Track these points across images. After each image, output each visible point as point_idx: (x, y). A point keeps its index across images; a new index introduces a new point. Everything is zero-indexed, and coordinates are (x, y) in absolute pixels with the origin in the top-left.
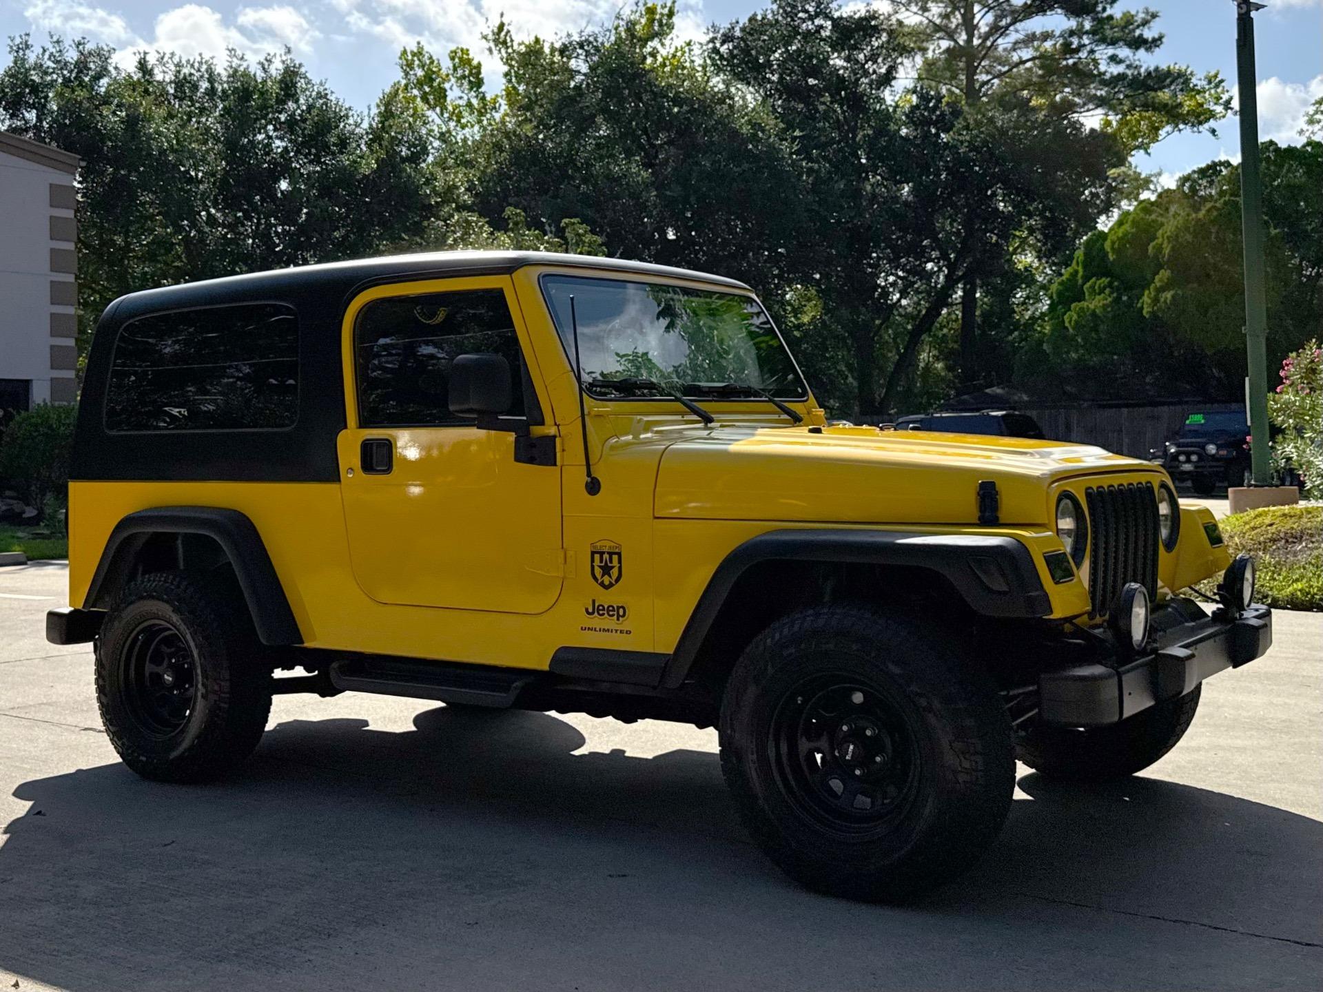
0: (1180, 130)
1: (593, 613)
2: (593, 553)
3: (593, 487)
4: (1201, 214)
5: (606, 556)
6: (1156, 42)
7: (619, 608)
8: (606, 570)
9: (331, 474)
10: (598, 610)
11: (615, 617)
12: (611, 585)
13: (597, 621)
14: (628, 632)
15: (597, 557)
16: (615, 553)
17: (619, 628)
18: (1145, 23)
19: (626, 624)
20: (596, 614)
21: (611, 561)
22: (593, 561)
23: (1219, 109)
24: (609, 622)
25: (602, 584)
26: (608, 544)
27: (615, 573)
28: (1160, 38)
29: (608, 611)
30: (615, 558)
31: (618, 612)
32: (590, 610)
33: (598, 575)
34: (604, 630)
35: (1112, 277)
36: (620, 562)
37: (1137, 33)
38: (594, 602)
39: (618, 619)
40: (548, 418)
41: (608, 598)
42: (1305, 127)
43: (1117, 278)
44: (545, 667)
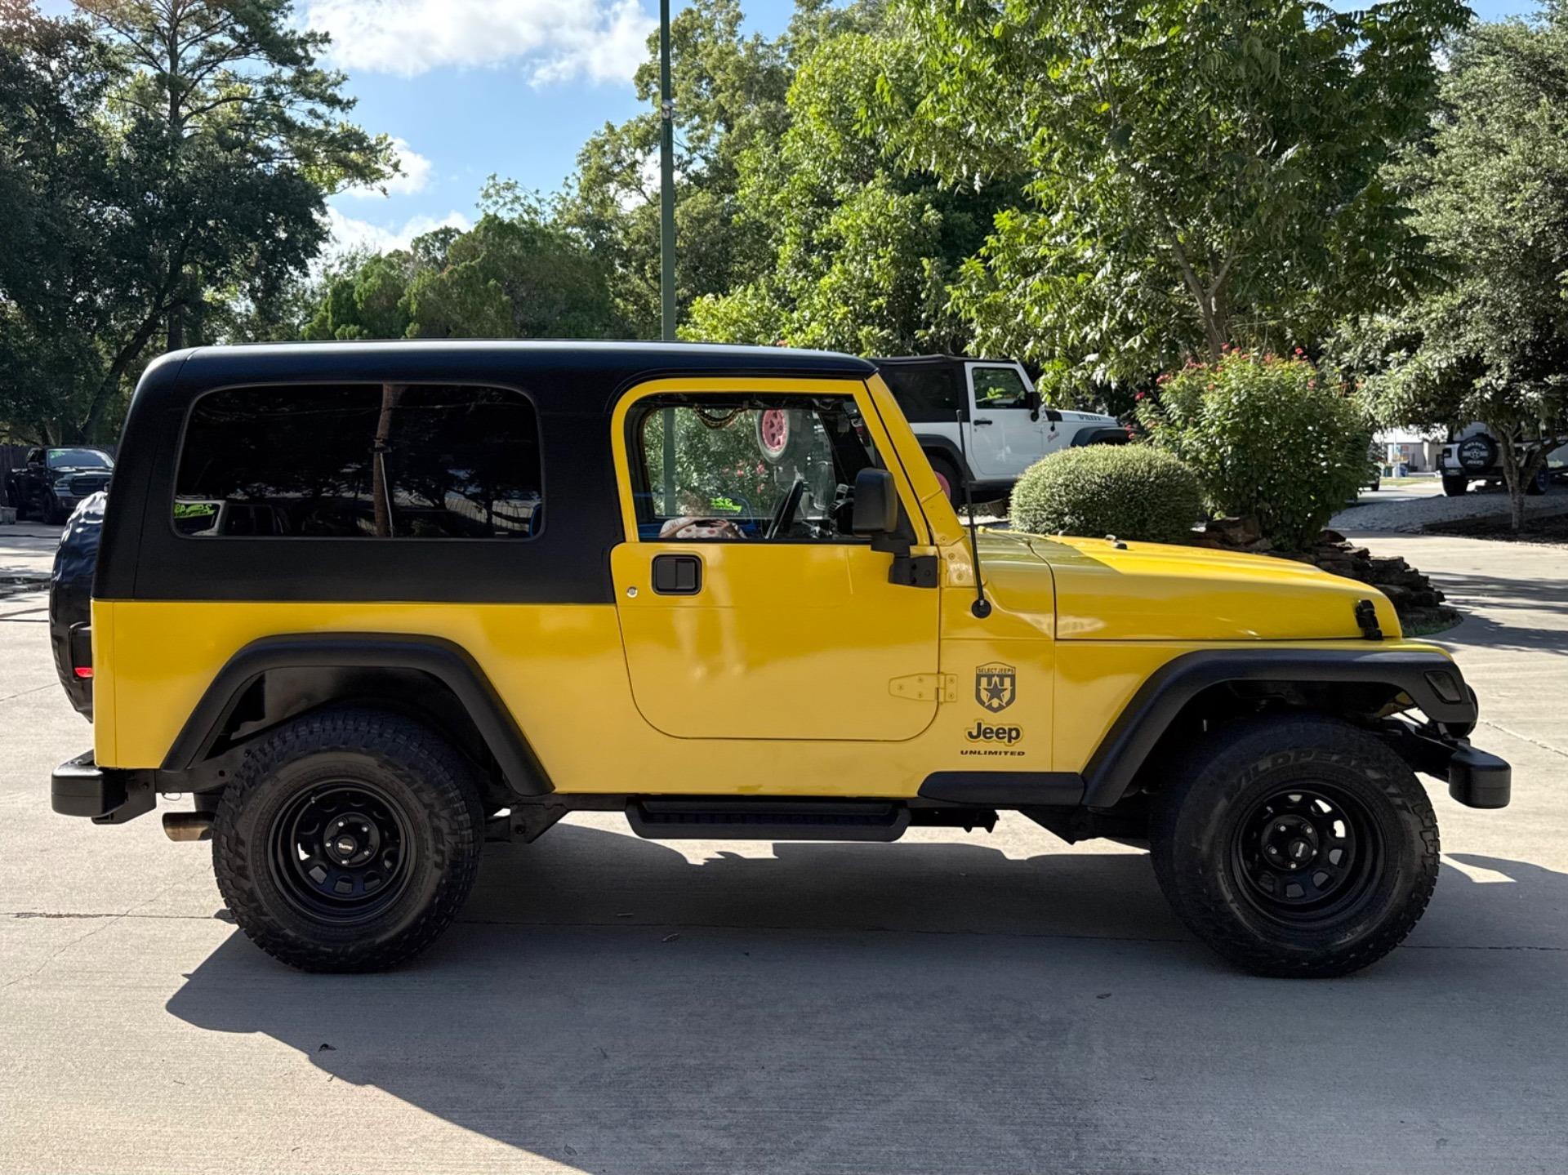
0: (355, 185)
1: (978, 736)
2: (979, 677)
3: (982, 609)
4: (445, 274)
5: (996, 679)
6: (347, 105)
7: (1010, 730)
8: (996, 692)
9: (600, 590)
10: (985, 733)
11: (1006, 740)
12: (1001, 708)
13: (981, 745)
14: (1021, 754)
15: (984, 681)
16: (1008, 676)
17: (1007, 749)
18: (337, 84)
19: (1017, 746)
20: (982, 737)
21: (1002, 684)
22: (978, 683)
23: (388, 170)
24: (995, 745)
25: (990, 707)
26: (999, 667)
27: (1006, 695)
28: (354, 101)
29: (997, 734)
30: (1007, 681)
31: (1011, 734)
32: (975, 733)
33: (984, 695)
34: (990, 753)
35: (361, 324)
36: (1013, 684)
37: (330, 91)
38: (979, 725)
39: (1010, 741)
40: (922, 537)
41: (993, 720)
42: (481, 201)
43: (366, 327)
44: (914, 793)
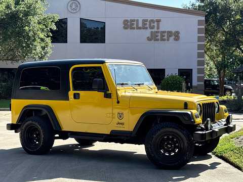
2: (118, 114)
3: (118, 102)
5: (120, 114)
8: (120, 117)
9: (67, 99)
14: (124, 127)
25: (120, 119)
26: (121, 112)
27: (122, 117)
31: (122, 124)
32: (118, 124)
34: (120, 127)
36: (123, 115)
38: (118, 122)
40: (110, 90)
41: (121, 121)
44: (109, 133)
